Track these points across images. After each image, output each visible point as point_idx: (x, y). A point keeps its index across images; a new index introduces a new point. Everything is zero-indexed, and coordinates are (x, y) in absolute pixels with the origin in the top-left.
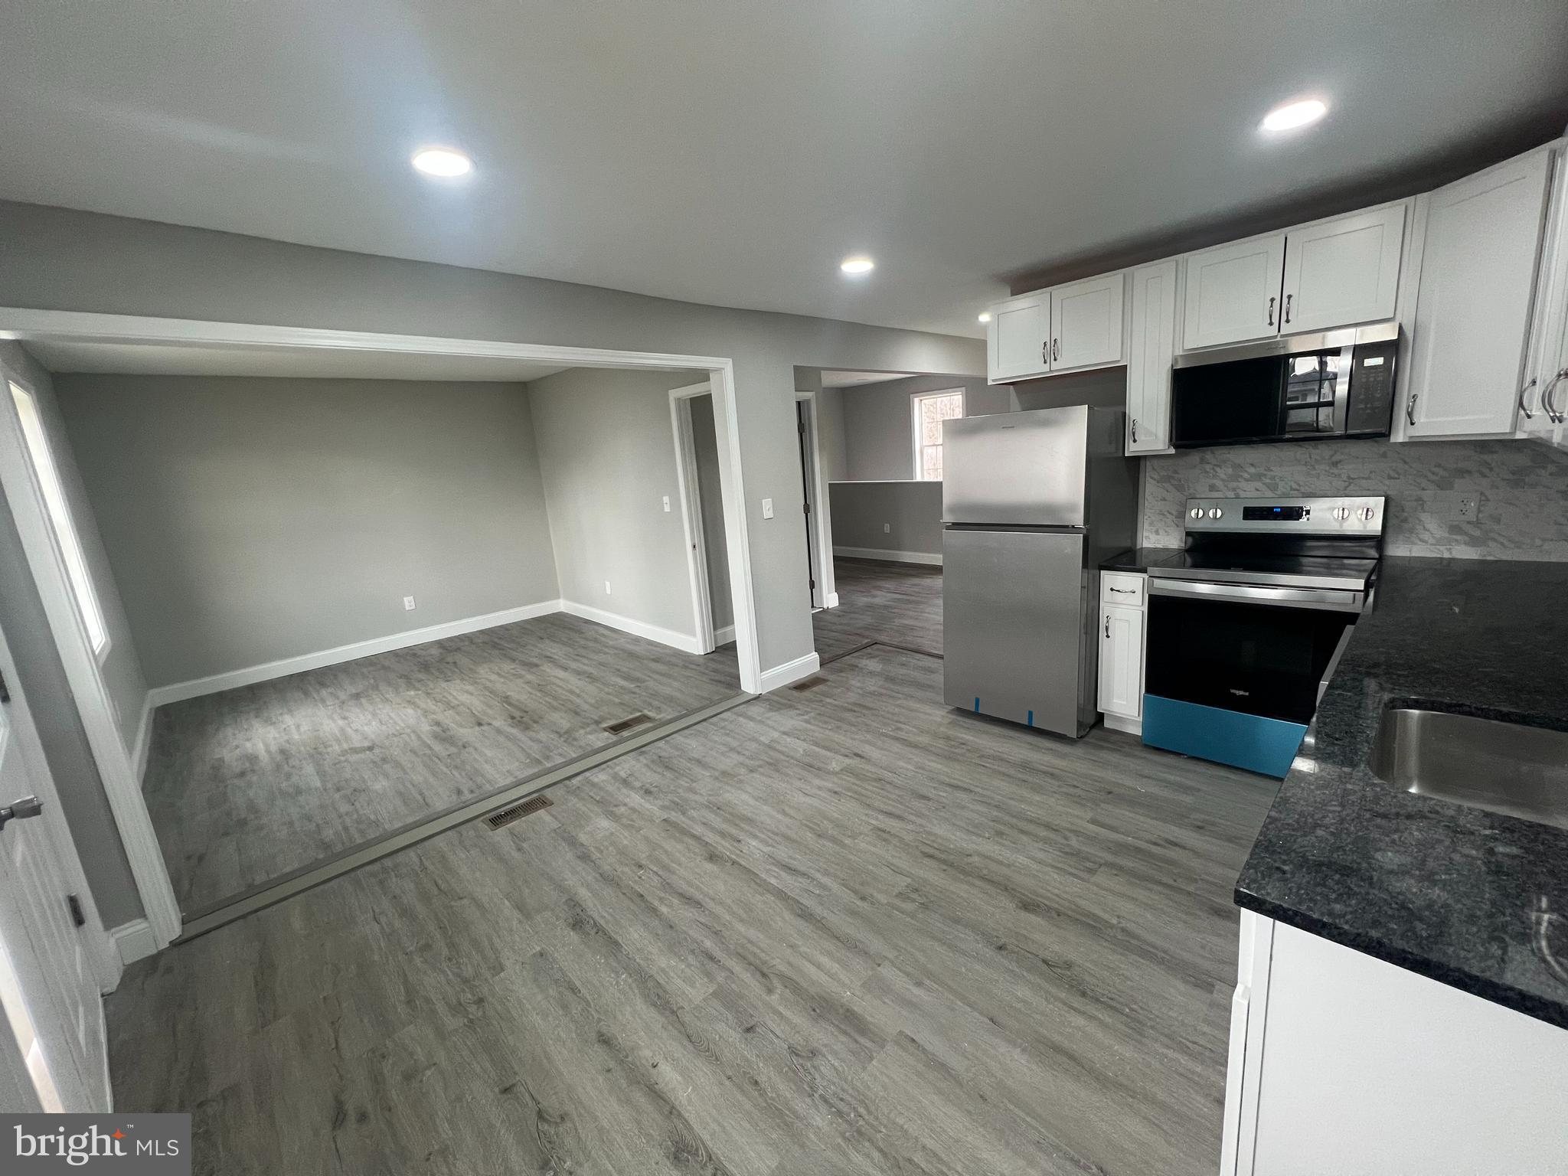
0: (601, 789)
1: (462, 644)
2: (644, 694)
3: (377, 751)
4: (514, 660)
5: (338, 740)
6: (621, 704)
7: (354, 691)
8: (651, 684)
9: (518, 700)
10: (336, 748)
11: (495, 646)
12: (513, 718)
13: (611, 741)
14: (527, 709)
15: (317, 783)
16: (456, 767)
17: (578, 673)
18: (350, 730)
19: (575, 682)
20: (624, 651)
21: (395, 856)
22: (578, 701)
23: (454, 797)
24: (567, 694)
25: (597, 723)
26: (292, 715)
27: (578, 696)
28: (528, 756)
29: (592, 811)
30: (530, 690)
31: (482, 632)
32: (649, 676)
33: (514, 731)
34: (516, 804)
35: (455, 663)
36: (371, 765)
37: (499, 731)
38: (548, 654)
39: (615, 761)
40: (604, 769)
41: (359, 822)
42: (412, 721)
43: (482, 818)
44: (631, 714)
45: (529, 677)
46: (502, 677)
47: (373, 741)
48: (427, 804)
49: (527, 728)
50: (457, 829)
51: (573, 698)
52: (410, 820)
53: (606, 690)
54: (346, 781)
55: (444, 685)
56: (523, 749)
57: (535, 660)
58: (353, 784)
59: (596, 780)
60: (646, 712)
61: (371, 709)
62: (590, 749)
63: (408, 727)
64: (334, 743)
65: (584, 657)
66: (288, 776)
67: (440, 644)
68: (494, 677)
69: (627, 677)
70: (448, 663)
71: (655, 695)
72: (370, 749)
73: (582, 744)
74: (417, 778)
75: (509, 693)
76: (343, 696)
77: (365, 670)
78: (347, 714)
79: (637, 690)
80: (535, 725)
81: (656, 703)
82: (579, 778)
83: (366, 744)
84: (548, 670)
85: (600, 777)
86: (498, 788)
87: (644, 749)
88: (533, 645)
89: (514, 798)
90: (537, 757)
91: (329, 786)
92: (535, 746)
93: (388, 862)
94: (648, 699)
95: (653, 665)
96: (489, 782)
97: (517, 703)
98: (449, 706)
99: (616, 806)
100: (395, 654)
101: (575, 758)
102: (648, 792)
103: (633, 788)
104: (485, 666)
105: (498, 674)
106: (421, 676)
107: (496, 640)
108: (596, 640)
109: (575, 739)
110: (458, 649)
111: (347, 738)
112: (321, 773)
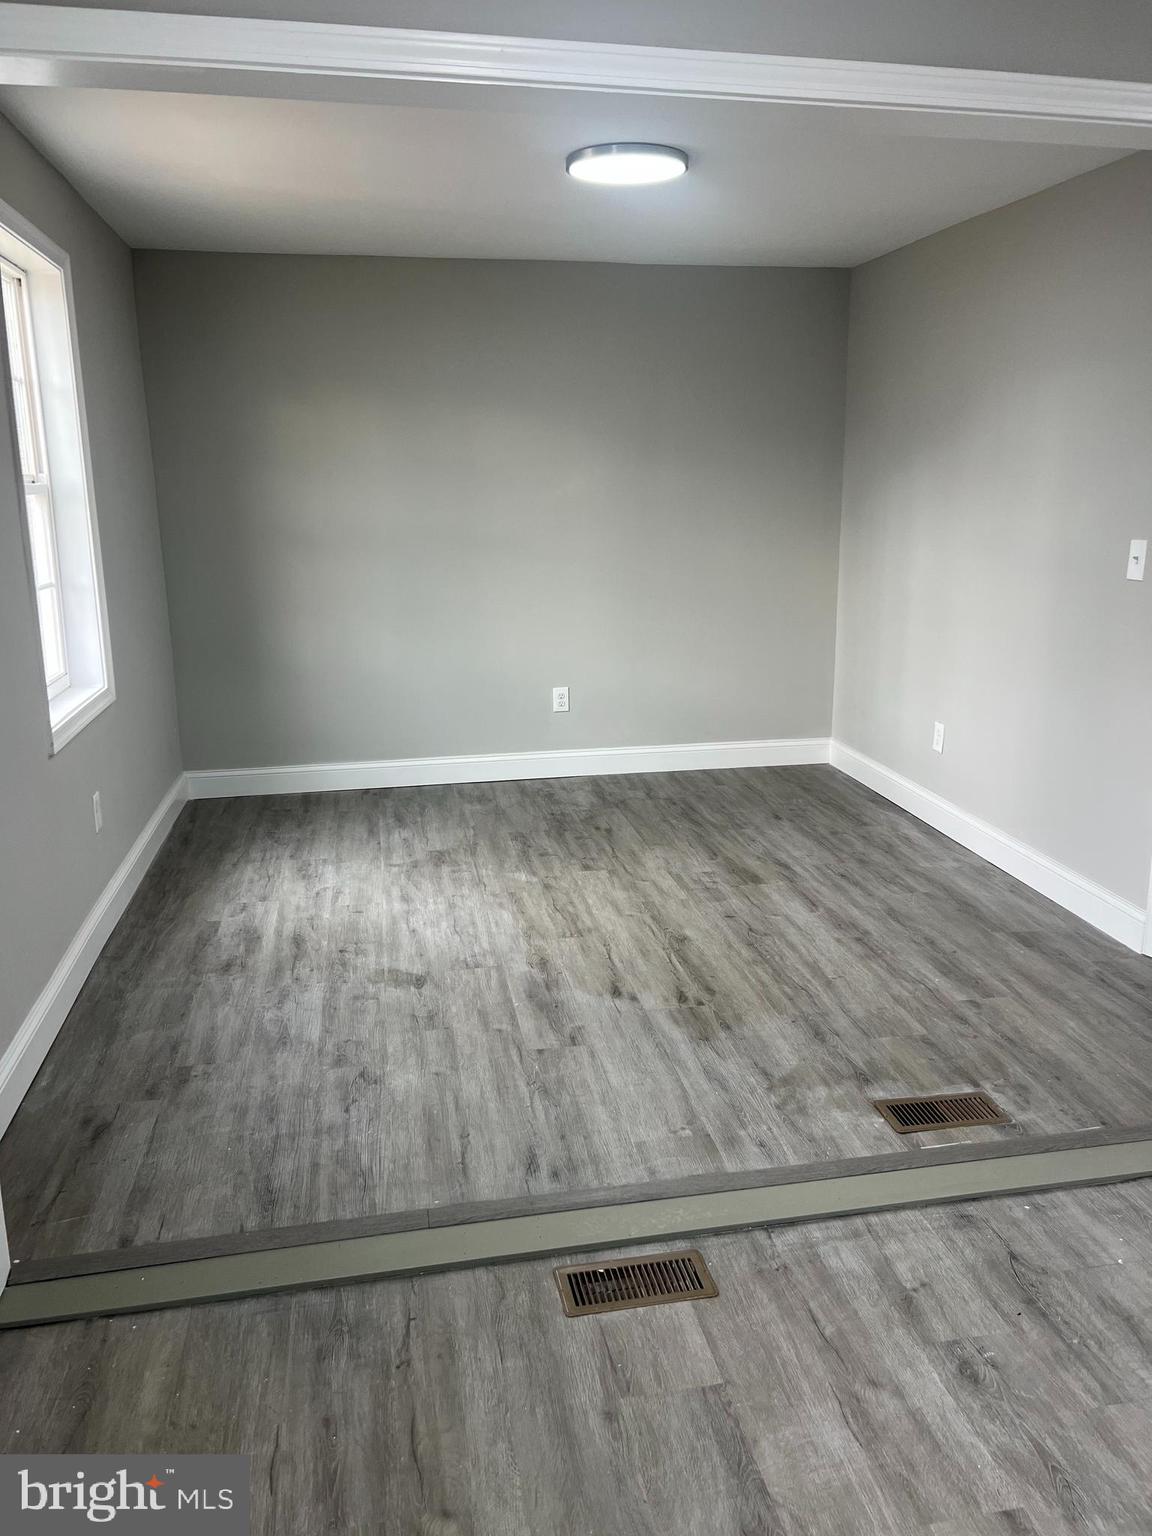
0: (841, 1300)
1: (631, 794)
2: (988, 1031)
3: (427, 990)
4: (714, 854)
5: (380, 944)
6: (925, 1040)
7: (438, 847)
8: (1006, 1005)
9: (701, 954)
10: (372, 958)
11: (688, 813)
12: (682, 998)
13: (888, 1151)
14: (714, 986)
15: (314, 1032)
16: (545, 1092)
17: (839, 923)
18: (404, 926)
19: (828, 947)
20: (950, 892)
21: (367, 1288)
22: (826, 998)
23: (520, 1172)
24: (804, 971)
25: (863, 1079)
26: (338, 870)
27: (829, 984)
28: (692, 1119)
29: (807, 1372)
30: (732, 937)
31: (672, 776)
32: (1004, 981)
33: (677, 1035)
34: (634, 1253)
35: (609, 831)
36: (407, 1023)
37: (647, 1024)
38: (783, 857)
39: (889, 1217)
40: (856, 1235)
41: (340, 1160)
42: (503, 942)
43: (555, 1263)
44: (950, 1082)
45: (735, 903)
46: (684, 887)
47: (429, 963)
48: (465, 1171)
49: (704, 1037)
50: (499, 1270)
51: (816, 986)
52: (425, 1201)
53: (896, 989)
54: (358, 1044)
55: (579, 874)
56: (685, 1097)
57: (754, 865)
58: (366, 1057)
59: (833, 1262)
60: (988, 1089)
61: (450, 890)
62: (831, 1154)
63: (493, 953)
64: (371, 948)
65: (856, 884)
66: (283, 997)
67: (597, 785)
68: (668, 883)
69: (949, 968)
70: (598, 828)
71: (1013, 1042)
72: (419, 982)
73: (818, 1132)
74: (470, 1090)
75: (688, 932)
76: (420, 851)
77: (467, 808)
78: (412, 890)
79: (970, 1013)
80: (723, 1035)
81: (1015, 1069)
82: (792, 1236)
83: (418, 969)
84: (776, 897)
85: (844, 1256)
86: (610, 1188)
87: (971, 1209)
88: (757, 828)
89: (635, 1234)
90: (710, 1129)
91: (329, 1047)
92: (713, 1097)
93: (350, 1300)
94: (996, 1051)
95: (1018, 952)
96: (595, 1160)
97: (696, 961)
98: (576, 929)
99: (874, 1384)
100: (522, 789)
101: (794, 1170)
102: (967, 1374)
103: (927, 1341)
104: (658, 851)
105: (678, 879)
106: (547, 843)
107: (693, 801)
108: (889, 849)
109: (802, 1110)
110: (623, 804)
111: (394, 947)
112: (329, 1010)
